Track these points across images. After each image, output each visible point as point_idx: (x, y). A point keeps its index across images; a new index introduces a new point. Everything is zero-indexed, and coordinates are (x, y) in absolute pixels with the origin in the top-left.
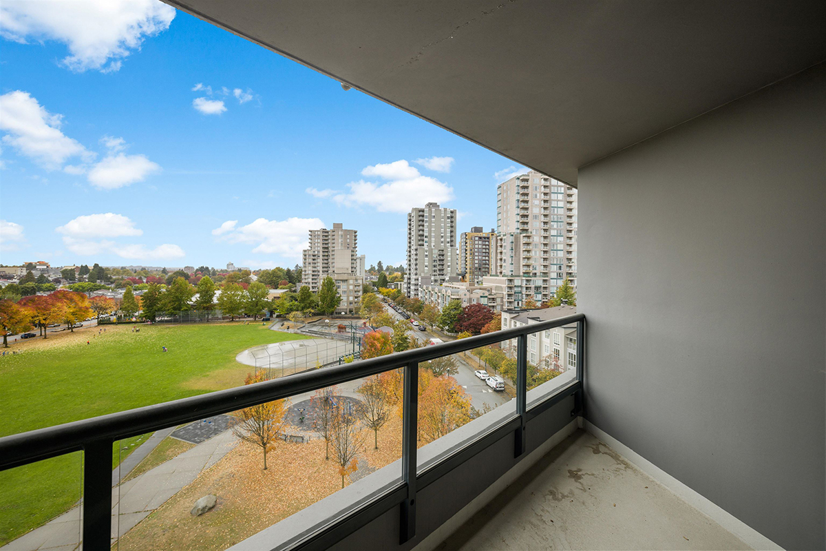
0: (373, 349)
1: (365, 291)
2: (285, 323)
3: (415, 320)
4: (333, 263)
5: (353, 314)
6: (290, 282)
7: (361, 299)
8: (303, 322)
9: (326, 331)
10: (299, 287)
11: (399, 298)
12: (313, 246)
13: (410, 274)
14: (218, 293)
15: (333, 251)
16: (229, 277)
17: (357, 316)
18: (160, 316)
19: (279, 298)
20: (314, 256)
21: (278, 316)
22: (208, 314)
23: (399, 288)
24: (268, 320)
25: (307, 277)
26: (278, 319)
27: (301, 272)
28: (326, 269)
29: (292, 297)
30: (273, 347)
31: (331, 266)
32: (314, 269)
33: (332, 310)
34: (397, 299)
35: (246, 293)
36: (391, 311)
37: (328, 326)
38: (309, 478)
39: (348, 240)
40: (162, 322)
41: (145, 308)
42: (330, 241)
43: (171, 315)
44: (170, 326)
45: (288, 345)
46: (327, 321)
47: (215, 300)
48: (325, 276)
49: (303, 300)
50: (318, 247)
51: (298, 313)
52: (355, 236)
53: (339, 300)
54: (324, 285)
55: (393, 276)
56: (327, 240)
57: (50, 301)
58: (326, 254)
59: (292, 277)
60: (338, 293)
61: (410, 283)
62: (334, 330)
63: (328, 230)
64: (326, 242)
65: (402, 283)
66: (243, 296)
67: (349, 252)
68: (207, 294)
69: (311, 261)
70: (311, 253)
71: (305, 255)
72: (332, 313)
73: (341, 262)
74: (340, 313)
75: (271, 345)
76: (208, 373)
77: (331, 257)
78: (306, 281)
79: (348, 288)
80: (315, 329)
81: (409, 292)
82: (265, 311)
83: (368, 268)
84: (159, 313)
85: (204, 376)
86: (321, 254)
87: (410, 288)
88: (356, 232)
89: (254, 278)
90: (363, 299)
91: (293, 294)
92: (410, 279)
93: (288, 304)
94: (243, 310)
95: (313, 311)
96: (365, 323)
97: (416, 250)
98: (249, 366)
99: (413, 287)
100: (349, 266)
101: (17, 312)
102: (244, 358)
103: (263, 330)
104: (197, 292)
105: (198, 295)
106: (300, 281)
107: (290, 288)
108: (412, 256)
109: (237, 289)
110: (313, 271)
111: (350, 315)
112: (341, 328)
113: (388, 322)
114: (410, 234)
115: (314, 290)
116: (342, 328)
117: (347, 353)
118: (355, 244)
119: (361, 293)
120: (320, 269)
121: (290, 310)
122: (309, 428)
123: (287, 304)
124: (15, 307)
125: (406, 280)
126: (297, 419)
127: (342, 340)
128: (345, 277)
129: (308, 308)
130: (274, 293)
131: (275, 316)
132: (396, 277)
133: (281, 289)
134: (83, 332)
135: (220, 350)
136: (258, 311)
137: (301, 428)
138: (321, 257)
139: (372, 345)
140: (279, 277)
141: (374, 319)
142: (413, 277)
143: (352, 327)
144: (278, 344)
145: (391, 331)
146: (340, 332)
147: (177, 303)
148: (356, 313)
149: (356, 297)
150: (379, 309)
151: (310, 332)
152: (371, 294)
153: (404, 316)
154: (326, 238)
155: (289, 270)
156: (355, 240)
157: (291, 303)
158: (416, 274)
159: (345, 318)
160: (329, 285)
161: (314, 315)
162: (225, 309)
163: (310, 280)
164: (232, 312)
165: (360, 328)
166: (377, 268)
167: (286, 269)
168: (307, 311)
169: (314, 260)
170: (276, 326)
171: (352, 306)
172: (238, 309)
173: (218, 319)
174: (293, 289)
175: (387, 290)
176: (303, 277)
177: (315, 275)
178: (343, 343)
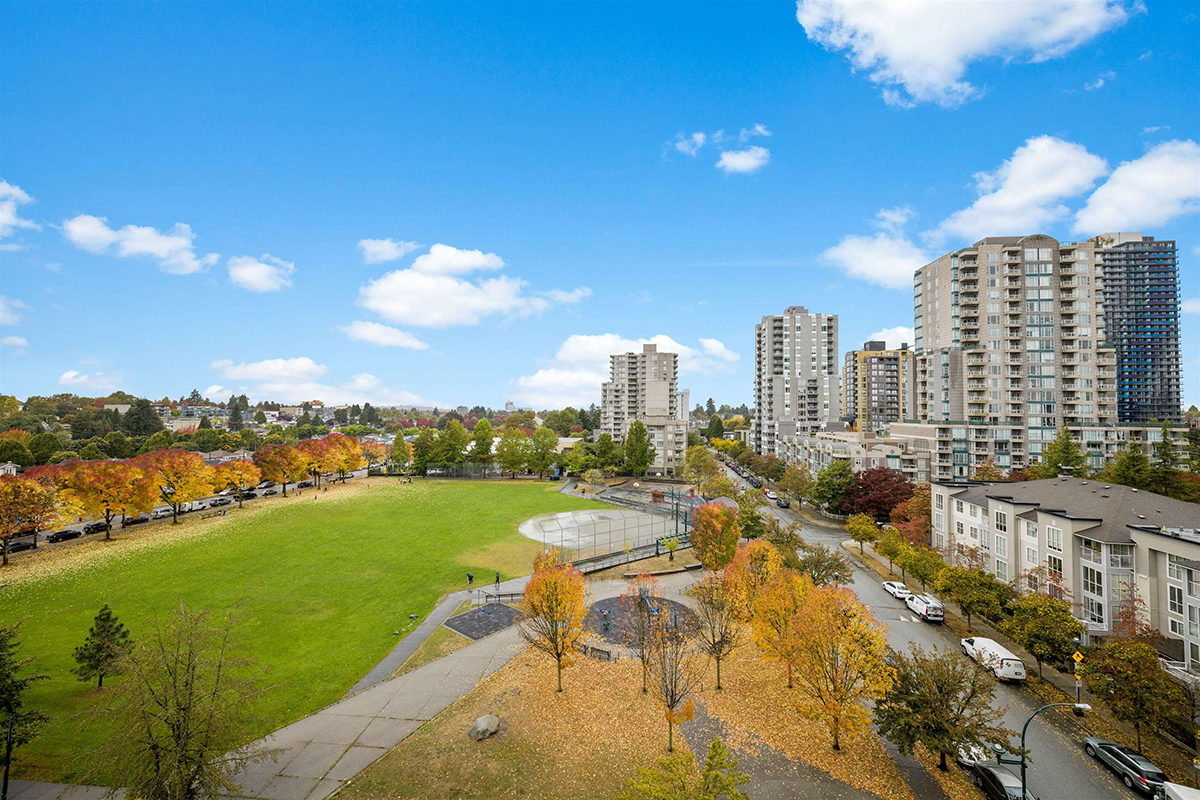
0: (709, 532)
1: (691, 442)
2: (580, 485)
3: (771, 489)
4: (642, 401)
5: (673, 476)
6: (584, 428)
7: (684, 454)
8: (603, 484)
9: (636, 500)
10: (597, 435)
11: (743, 455)
12: (616, 377)
13: (760, 418)
14: (497, 441)
15: (643, 384)
16: (509, 420)
17: (680, 479)
18: (432, 468)
19: (570, 449)
20: (617, 391)
21: (570, 475)
22: (485, 468)
23: (742, 440)
24: (557, 479)
25: (607, 421)
26: (569, 479)
27: (599, 415)
28: (633, 410)
29: (588, 448)
30: (565, 517)
31: (640, 405)
32: (617, 410)
33: (642, 468)
34: (740, 457)
35: (530, 441)
36: (731, 474)
37: (637, 492)
38: (620, 716)
39: (665, 368)
40: (433, 475)
41: (417, 458)
42: (638, 370)
43: (445, 467)
44: (443, 481)
45: (584, 516)
46: (636, 484)
47: (493, 450)
48: (633, 420)
49: (603, 453)
50: (622, 378)
51: (597, 471)
52: (675, 362)
53: (653, 455)
54: (631, 432)
55: (732, 420)
56: (635, 369)
57: (325, 446)
58: (634, 388)
59: (587, 421)
60: (652, 445)
61: (760, 432)
62: (647, 499)
63: (636, 353)
64: (634, 372)
65: (747, 432)
66: (526, 446)
67: (666, 386)
68: (484, 444)
69: (612, 398)
70: (613, 387)
71: (605, 391)
72: (643, 474)
73: (655, 399)
74: (655, 474)
75: (560, 515)
76: (486, 546)
77: (641, 393)
78: (606, 427)
79: (666, 438)
80: (619, 495)
81: (760, 446)
82: (553, 467)
83: (693, 408)
84: (430, 465)
85: (481, 550)
86: (627, 388)
87: (760, 439)
88: (675, 356)
89: (539, 421)
90: (689, 454)
91: (589, 445)
92: (759, 425)
93: (583, 459)
94: (526, 465)
95: (616, 469)
96: (692, 491)
97: (770, 380)
98: (535, 541)
99: (765, 439)
100: (667, 405)
101: (294, 458)
102: (528, 529)
103: (551, 492)
104: (473, 439)
105: (474, 443)
106: (598, 427)
107: (585, 436)
108: (763, 391)
109: (519, 436)
110: (616, 413)
111: (669, 478)
112: (657, 497)
113: (727, 490)
114: (759, 356)
115: (616, 439)
116: (659, 496)
117: (668, 534)
118: (675, 374)
119: (684, 446)
120: (625, 409)
121: (585, 467)
122: (617, 641)
123: (582, 459)
124: (294, 452)
125: (753, 428)
126: (600, 624)
127: (659, 514)
128: (662, 422)
129: (610, 464)
130: (565, 442)
131: (565, 474)
132: (736, 423)
133: (573, 437)
134: (355, 484)
135: (500, 516)
136: (543, 466)
137: (605, 639)
138: (627, 392)
139: (709, 525)
140: (570, 421)
141: (705, 486)
142: (765, 422)
143: (673, 496)
144: (569, 514)
145: (731, 503)
146: (655, 501)
147: (451, 453)
148: (677, 475)
149: (677, 452)
150: (713, 471)
151: (613, 499)
152: (700, 447)
153: (752, 482)
154: (634, 366)
155: (583, 411)
156: (675, 368)
157: (587, 457)
158: (770, 418)
159: (662, 481)
160: (639, 432)
161: (618, 474)
162: (504, 462)
163: (611, 426)
164: (514, 467)
165: (687, 499)
166: (705, 409)
167: (579, 410)
168: (609, 468)
169: (617, 397)
170: (565, 489)
171: (671, 465)
172: (520, 463)
173: (496, 475)
174: (589, 438)
175: (724, 442)
176: (602, 421)
177: (618, 419)
178: (661, 519)
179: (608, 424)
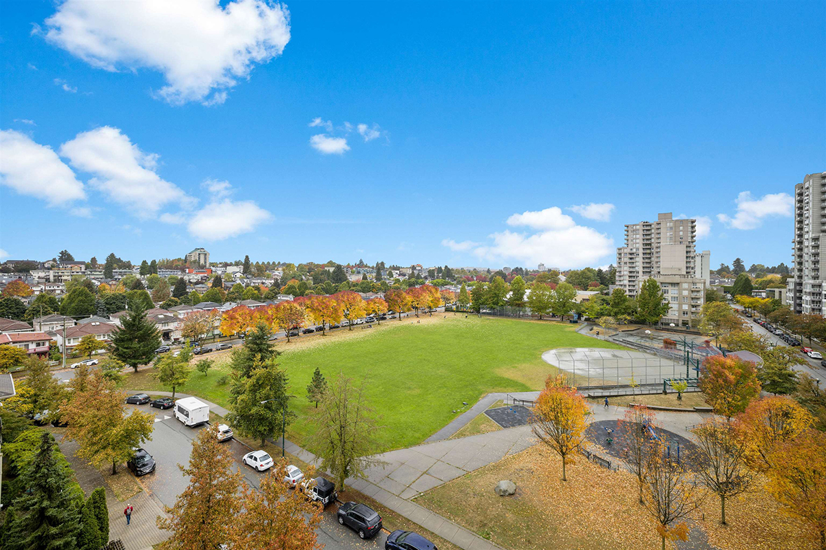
0: (721, 381)
1: (710, 297)
2: (595, 328)
3: (813, 349)
4: (657, 262)
5: (689, 327)
6: (601, 284)
7: (701, 309)
8: (616, 329)
9: (647, 344)
10: (612, 289)
11: (776, 313)
12: (630, 242)
13: (800, 277)
14: (528, 292)
15: (657, 247)
16: (539, 277)
17: (696, 330)
18: (484, 309)
19: (588, 300)
20: (631, 254)
21: (586, 320)
22: (520, 311)
23: (777, 297)
24: (575, 322)
25: (622, 278)
26: (586, 323)
27: (615, 273)
28: (648, 269)
29: (603, 300)
30: (581, 352)
31: (655, 265)
32: (631, 270)
33: (654, 319)
34: (772, 314)
35: (553, 292)
36: (758, 331)
37: (649, 338)
38: (615, 515)
39: (681, 233)
40: (484, 313)
41: (474, 301)
42: (653, 236)
43: (491, 308)
44: (491, 318)
45: (597, 353)
46: (648, 332)
47: (525, 298)
48: (646, 278)
49: (616, 305)
50: (636, 243)
51: (610, 318)
52: (693, 227)
53: (666, 308)
54: (644, 288)
55: (765, 279)
56: (649, 235)
57: (420, 292)
58: (648, 251)
59: (604, 279)
60: (665, 299)
61: (801, 291)
62: (658, 345)
63: (651, 222)
64: (648, 237)
65: (783, 290)
66: (551, 297)
67: (683, 248)
68: (519, 294)
69: (627, 260)
70: (628, 251)
71: (620, 254)
72: (656, 323)
73: (670, 260)
74: (668, 324)
75: (578, 350)
76: (516, 365)
77: (655, 255)
78: (622, 283)
79: (680, 293)
80: (631, 339)
81: (801, 305)
82: (572, 312)
83: (716, 267)
84: (483, 306)
85: (514, 367)
86: (641, 251)
87: (800, 298)
88: (693, 222)
89: (562, 278)
90: (706, 309)
91: (605, 297)
92: (801, 284)
93: (599, 308)
94: (550, 310)
95: (628, 318)
96: (707, 342)
97: (816, 239)
98: (553, 366)
99: (806, 298)
100: (684, 266)
101: (405, 298)
102: (550, 357)
103: (570, 332)
104: (511, 290)
105: (511, 293)
106: (613, 283)
107: (601, 290)
108: (806, 250)
109: (545, 289)
110: (630, 272)
111: (684, 329)
112: (669, 344)
113: (752, 345)
114: (801, 215)
115: (630, 294)
116: (670, 344)
117: (677, 377)
118: (692, 237)
119: (701, 302)
120: (640, 270)
121: (600, 314)
122: (618, 455)
123: (597, 308)
124: (404, 294)
125: (791, 286)
126: (603, 439)
127: (670, 359)
128: (677, 279)
129: (623, 314)
130: (581, 295)
131: (583, 319)
132: (771, 281)
133: (591, 290)
134: (436, 316)
135: (528, 345)
136: (564, 312)
137: (608, 451)
138: (641, 255)
139: (719, 375)
140: (589, 278)
141: (724, 338)
142: (808, 282)
143: (685, 344)
144: (586, 350)
145: (757, 360)
146: (666, 347)
147: (496, 299)
148: (694, 326)
149: (693, 306)
150: (736, 325)
151: (624, 341)
152: (718, 303)
153: (786, 340)
154: (648, 233)
155: (600, 271)
156: (692, 232)
157: (602, 307)
158: (815, 278)
159: (676, 331)
160: (652, 288)
161: (631, 322)
162: (534, 307)
163: (626, 282)
164: (541, 310)
165: (700, 348)
166: (732, 268)
167: (597, 269)
168: (622, 317)
169: (631, 259)
170: (583, 330)
171: (686, 318)
172: (546, 308)
173: (528, 316)
174: (605, 292)
175: (752, 299)
176: (617, 278)
177: (633, 276)
178: (671, 363)
179: (623, 281)
